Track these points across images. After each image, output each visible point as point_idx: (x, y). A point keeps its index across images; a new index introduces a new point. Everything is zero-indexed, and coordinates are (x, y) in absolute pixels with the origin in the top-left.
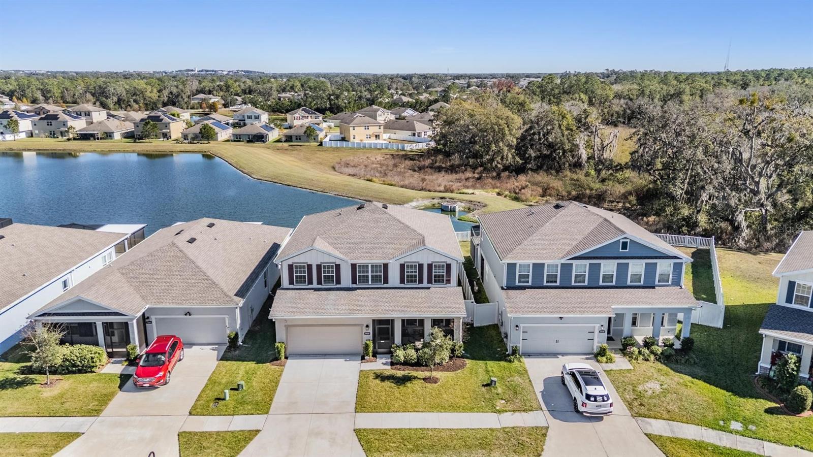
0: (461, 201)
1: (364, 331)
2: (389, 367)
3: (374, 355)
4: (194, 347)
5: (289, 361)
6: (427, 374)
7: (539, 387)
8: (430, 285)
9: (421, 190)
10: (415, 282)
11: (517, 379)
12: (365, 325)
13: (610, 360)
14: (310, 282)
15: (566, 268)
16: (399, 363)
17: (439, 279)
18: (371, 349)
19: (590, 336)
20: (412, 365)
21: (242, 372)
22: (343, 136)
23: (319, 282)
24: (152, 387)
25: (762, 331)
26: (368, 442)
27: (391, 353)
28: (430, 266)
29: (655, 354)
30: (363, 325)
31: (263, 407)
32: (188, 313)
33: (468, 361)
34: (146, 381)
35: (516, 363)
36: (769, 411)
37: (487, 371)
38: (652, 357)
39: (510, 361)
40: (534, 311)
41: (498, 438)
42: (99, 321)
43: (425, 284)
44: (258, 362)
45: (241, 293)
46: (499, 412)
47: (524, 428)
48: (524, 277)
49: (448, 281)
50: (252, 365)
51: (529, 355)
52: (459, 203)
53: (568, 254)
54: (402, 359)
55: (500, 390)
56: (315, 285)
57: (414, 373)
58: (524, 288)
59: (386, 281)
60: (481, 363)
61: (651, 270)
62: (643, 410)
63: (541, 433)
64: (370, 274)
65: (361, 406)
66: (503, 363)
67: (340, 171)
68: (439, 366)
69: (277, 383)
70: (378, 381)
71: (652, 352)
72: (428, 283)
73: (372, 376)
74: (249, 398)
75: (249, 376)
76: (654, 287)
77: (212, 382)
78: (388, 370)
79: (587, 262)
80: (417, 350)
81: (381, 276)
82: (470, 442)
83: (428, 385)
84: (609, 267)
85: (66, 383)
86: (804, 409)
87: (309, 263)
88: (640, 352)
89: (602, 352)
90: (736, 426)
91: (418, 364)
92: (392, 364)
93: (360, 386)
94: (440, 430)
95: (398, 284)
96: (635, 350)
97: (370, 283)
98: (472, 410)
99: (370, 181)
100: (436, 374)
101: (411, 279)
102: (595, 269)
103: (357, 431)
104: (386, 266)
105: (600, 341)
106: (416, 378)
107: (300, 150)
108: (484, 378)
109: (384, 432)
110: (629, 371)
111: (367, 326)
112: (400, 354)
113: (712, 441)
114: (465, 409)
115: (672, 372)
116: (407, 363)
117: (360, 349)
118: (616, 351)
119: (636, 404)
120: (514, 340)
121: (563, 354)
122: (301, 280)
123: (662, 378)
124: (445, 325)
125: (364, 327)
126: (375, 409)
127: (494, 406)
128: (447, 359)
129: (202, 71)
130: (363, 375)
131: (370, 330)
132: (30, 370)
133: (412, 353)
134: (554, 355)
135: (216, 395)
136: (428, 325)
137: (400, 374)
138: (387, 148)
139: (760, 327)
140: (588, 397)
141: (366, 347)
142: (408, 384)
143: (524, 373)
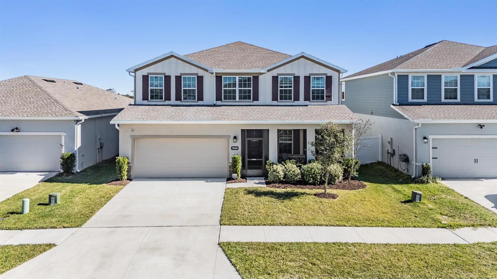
1: (232, 144)
2: (265, 186)
5: (132, 183)
6: (318, 191)
8: (307, 103)
10: (290, 99)
11: (446, 197)
12: (232, 137)
14: (168, 98)
16: (278, 181)
17: (318, 96)
20: (295, 184)
21: (65, 191)
23: (178, 97)
28: (307, 79)
30: (230, 136)
32: (16, 129)
33: (366, 183)
35: (432, 184)
37: (398, 191)
43: (302, 101)
48: (417, 92)
49: (329, 97)
50: (82, 186)
51: (442, 179)
54: (281, 175)
55: (430, 206)
56: (173, 101)
57: (299, 190)
58: (419, 104)
59: (256, 97)
60: (383, 186)
64: (237, 89)
66: (413, 185)
68: (333, 186)
69: (108, 199)
70: (251, 196)
72: (305, 100)
73: (242, 192)
75: (73, 194)
78: (264, 188)
81: (250, 91)
83: (323, 200)
87: (167, 75)
92: (268, 182)
93: (227, 200)
95: (270, 100)
97: (237, 99)
100: (330, 191)
101: (286, 95)
104: (256, 78)
106: (303, 194)
108: (398, 197)
111: (235, 138)
112: (278, 170)
125: (231, 139)
131: (239, 144)
133: (294, 168)
137: (280, 191)
142: (295, 200)
143: (450, 191)
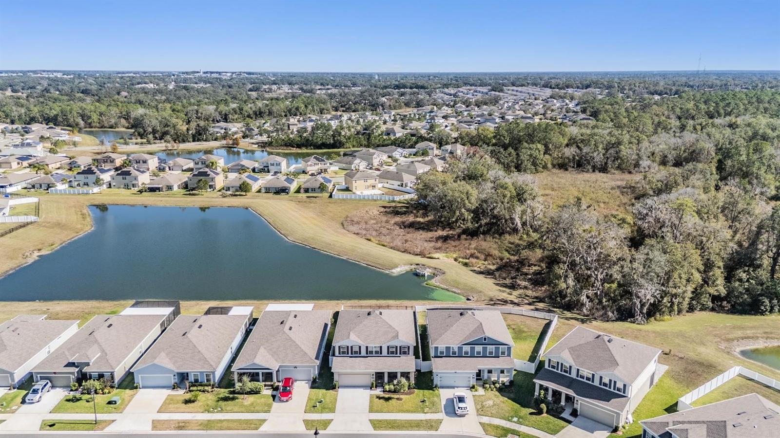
0: (429, 267)
1: (372, 377)
2: (382, 393)
3: (376, 387)
4: (298, 382)
5: (339, 389)
6: (397, 396)
7: (443, 402)
8: (400, 355)
9: (405, 251)
10: (394, 354)
11: (436, 399)
13: (476, 390)
14: (348, 354)
15: (460, 349)
16: (387, 391)
17: (405, 353)
18: (374, 385)
19: (469, 379)
20: (392, 392)
21: (321, 395)
22: (347, 186)
23: (352, 354)
24: (287, 401)
25: (534, 380)
26: (374, 424)
27: (382, 386)
28: (400, 347)
29: (496, 388)
31: (332, 410)
32: (296, 367)
33: (416, 390)
34: (285, 399)
35: (436, 391)
36: (531, 414)
37: (424, 395)
38: (495, 389)
39: (434, 390)
40: (445, 369)
41: (423, 423)
42: (260, 372)
43: (398, 355)
44: (327, 390)
45: (317, 358)
46: (425, 413)
47: (433, 420)
48: (442, 353)
49: (409, 354)
50: (324, 391)
51: (442, 387)
52: (428, 269)
53: (461, 342)
54: (388, 390)
55: (427, 404)
56: (350, 355)
57: (392, 396)
58: (441, 357)
59: (381, 353)
60: (422, 391)
61: (497, 349)
62: (482, 413)
63: (440, 422)
64: (374, 351)
65: (371, 411)
66: (431, 391)
67: (347, 229)
68: (403, 393)
69: (336, 400)
70: (377, 399)
71: (495, 387)
73: (375, 397)
74: (326, 406)
75: (324, 396)
76: (498, 357)
77: (309, 399)
78: (382, 394)
79: (470, 346)
80: (394, 385)
81: (379, 353)
82: (412, 425)
83: (399, 401)
84: (479, 348)
85: (251, 399)
86: (542, 413)
87: (347, 346)
88: (490, 387)
89: (473, 387)
90: (515, 419)
91: (395, 392)
92: (384, 391)
93: (371, 402)
94: (401, 420)
95: (386, 355)
96: (488, 386)
97: (374, 354)
98: (415, 412)
99: (369, 240)
100: (402, 396)
101: (392, 353)
102: (473, 349)
103: (370, 420)
104: (381, 347)
105: (473, 382)
106: (393, 398)
107: (316, 203)
108: (422, 398)
109: (380, 421)
110: (483, 395)
112: (387, 387)
113: (503, 425)
114: (412, 412)
115: (500, 396)
116: (390, 391)
117: (370, 385)
118: (480, 386)
119: (480, 410)
120: (437, 381)
121: (457, 387)
122: (344, 353)
123: (495, 399)
124: (406, 375)
125: (372, 375)
126: (377, 412)
127: (424, 411)
128: (407, 390)
129: (207, 73)
130: (371, 396)
131: (374, 376)
132: (234, 392)
133: (392, 387)
134: (453, 387)
135: (313, 404)
136: (399, 375)
137: (387, 396)
138: (381, 199)
139: (534, 378)
140: (459, 408)
141: (373, 384)
142: (390, 401)
143: (439, 396)
